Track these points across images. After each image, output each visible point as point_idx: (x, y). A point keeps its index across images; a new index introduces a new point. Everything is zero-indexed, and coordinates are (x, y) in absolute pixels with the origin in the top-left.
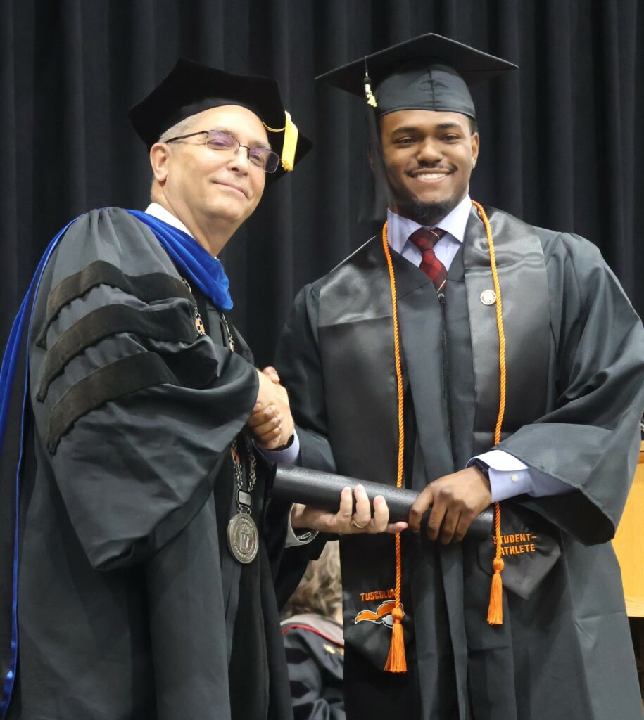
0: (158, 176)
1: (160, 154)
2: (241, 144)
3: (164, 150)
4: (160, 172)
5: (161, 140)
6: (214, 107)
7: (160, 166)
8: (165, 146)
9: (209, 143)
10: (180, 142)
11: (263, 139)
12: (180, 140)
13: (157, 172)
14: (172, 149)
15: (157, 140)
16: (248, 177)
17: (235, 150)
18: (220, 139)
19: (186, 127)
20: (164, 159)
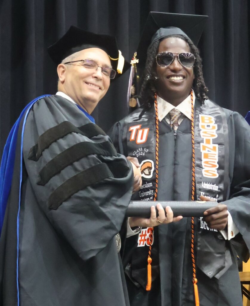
0: (61, 79)
1: (62, 69)
2: (99, 66)
3: (63, 67)
4: (61, 78)
5: (62, 62)
6: (87, 48)
7: (62, 75)
8: (64, 65)
9: (84, 65)
10: (71, 64)
11: (109, 63)
12: (71, 63)
13: (61, 77)
14: (67, 67)
15: (60, 62)
16: (102, 81)
17: (96, 69)
18: (89, 63)
19: (74, 57)
20: (63, 71)
